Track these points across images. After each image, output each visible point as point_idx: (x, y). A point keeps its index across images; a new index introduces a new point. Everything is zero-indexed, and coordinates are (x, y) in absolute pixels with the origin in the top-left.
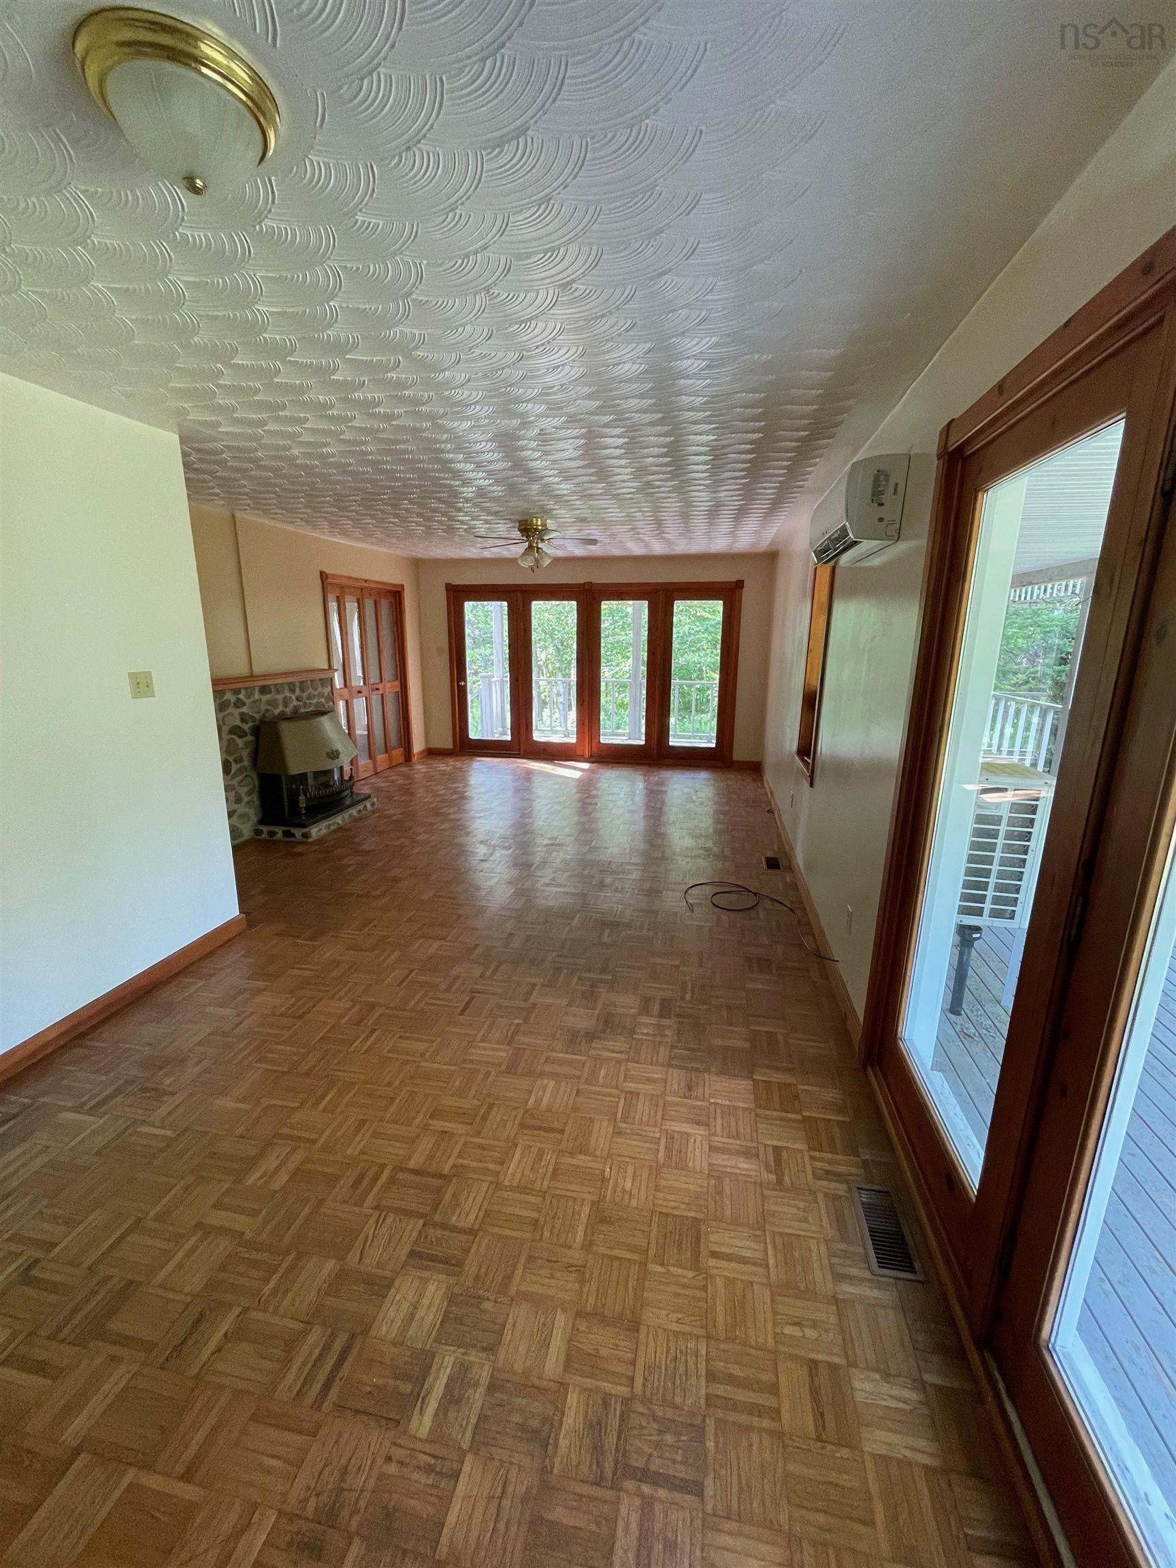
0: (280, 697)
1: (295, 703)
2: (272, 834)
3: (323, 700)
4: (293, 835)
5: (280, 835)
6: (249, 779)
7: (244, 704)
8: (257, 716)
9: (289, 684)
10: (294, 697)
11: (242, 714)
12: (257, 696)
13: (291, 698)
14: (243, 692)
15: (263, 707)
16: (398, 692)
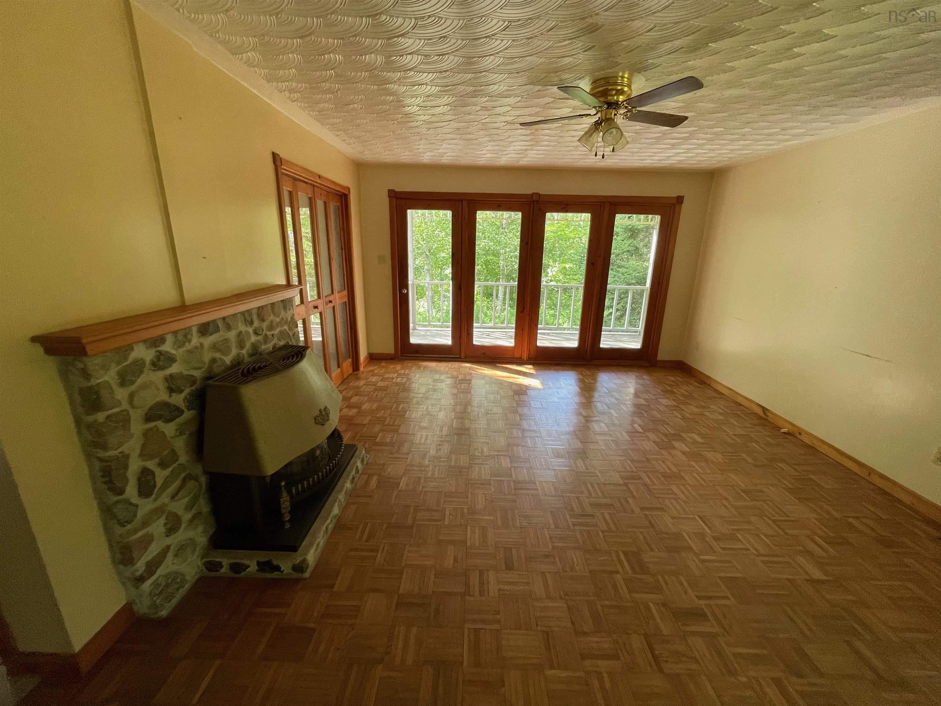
0: (232, 335)
1: (253, 338)
2: (237, 568)
3: (286, 327)
4: (278, 568)
5: (253, 567)
6: (191, 484)
7: (171, 360)
8: (198, 374)
9: (243, 313)
10: (251, 330)
11: (170, 378)
12: (195, 340)
13: (247, 333)
14: (170, 339)
15: (207, 357)
16: (346, 302)
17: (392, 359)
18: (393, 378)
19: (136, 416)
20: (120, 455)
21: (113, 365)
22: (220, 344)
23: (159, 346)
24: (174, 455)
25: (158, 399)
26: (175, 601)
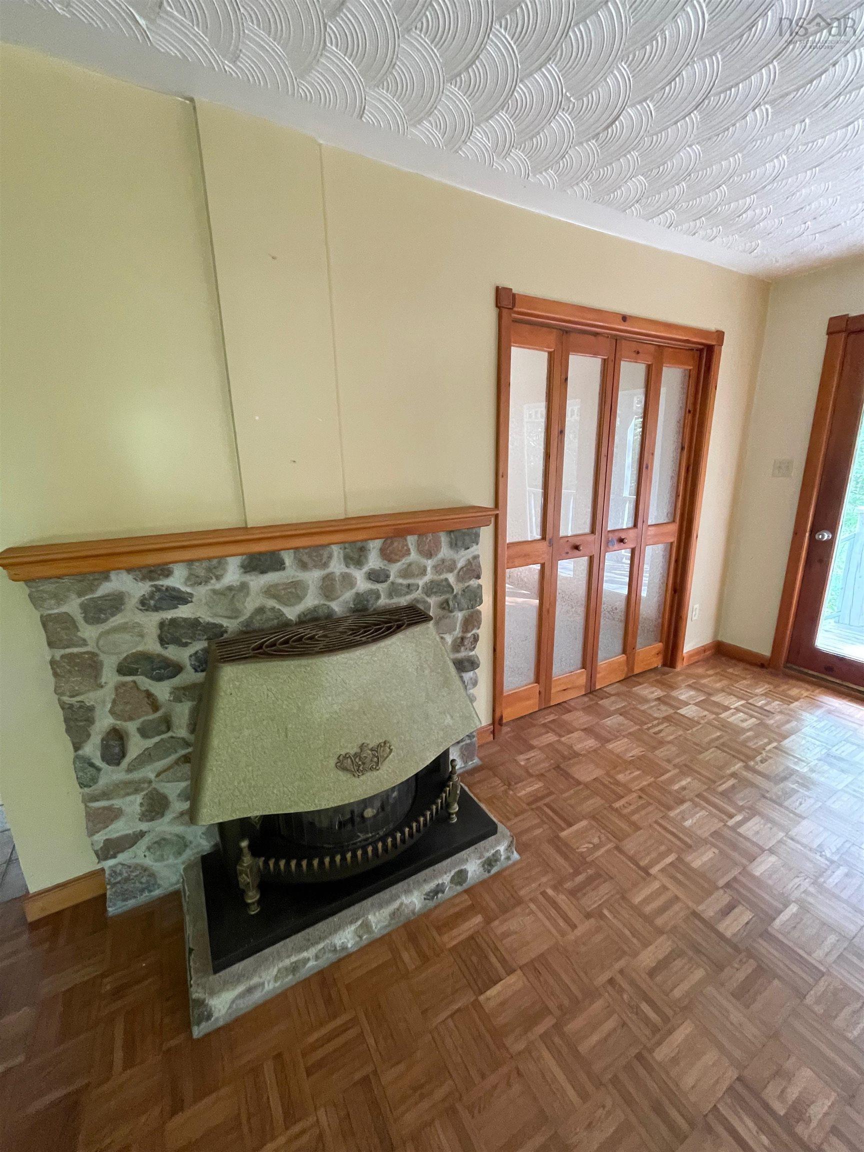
0: (311, 577)
1: (363, 586)
3: (448, 576)
7: (180, 599)
8: (229, 624)
10: (357, 573)
11: (171, 624)
12: (232, 577)
13: (349, 576)
14: (181, 570)
16: (672, 543)
17: (762, 666)
18: (727, 708)
19: (109, 663)
20: (78, 705)
21: (74, 596)
22: (281, 587)
23: (158, 579)
24: (167, 723)
25: (140, 648)
26: (131, 903)
